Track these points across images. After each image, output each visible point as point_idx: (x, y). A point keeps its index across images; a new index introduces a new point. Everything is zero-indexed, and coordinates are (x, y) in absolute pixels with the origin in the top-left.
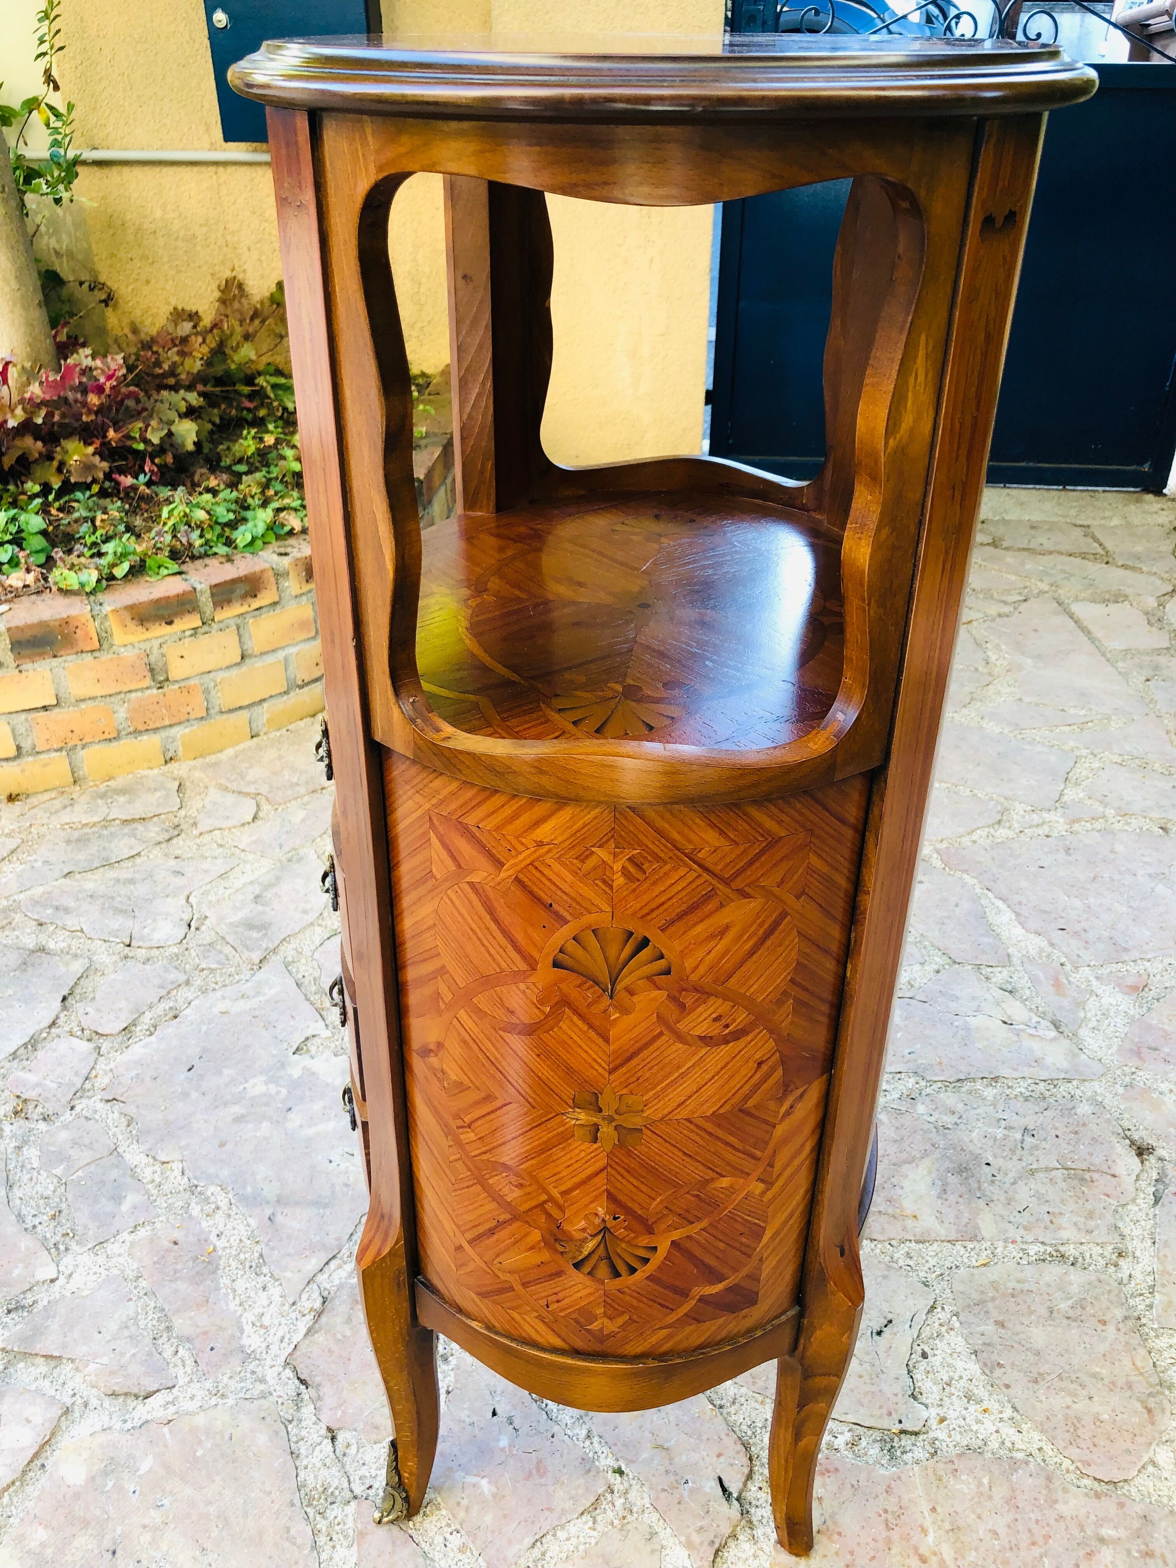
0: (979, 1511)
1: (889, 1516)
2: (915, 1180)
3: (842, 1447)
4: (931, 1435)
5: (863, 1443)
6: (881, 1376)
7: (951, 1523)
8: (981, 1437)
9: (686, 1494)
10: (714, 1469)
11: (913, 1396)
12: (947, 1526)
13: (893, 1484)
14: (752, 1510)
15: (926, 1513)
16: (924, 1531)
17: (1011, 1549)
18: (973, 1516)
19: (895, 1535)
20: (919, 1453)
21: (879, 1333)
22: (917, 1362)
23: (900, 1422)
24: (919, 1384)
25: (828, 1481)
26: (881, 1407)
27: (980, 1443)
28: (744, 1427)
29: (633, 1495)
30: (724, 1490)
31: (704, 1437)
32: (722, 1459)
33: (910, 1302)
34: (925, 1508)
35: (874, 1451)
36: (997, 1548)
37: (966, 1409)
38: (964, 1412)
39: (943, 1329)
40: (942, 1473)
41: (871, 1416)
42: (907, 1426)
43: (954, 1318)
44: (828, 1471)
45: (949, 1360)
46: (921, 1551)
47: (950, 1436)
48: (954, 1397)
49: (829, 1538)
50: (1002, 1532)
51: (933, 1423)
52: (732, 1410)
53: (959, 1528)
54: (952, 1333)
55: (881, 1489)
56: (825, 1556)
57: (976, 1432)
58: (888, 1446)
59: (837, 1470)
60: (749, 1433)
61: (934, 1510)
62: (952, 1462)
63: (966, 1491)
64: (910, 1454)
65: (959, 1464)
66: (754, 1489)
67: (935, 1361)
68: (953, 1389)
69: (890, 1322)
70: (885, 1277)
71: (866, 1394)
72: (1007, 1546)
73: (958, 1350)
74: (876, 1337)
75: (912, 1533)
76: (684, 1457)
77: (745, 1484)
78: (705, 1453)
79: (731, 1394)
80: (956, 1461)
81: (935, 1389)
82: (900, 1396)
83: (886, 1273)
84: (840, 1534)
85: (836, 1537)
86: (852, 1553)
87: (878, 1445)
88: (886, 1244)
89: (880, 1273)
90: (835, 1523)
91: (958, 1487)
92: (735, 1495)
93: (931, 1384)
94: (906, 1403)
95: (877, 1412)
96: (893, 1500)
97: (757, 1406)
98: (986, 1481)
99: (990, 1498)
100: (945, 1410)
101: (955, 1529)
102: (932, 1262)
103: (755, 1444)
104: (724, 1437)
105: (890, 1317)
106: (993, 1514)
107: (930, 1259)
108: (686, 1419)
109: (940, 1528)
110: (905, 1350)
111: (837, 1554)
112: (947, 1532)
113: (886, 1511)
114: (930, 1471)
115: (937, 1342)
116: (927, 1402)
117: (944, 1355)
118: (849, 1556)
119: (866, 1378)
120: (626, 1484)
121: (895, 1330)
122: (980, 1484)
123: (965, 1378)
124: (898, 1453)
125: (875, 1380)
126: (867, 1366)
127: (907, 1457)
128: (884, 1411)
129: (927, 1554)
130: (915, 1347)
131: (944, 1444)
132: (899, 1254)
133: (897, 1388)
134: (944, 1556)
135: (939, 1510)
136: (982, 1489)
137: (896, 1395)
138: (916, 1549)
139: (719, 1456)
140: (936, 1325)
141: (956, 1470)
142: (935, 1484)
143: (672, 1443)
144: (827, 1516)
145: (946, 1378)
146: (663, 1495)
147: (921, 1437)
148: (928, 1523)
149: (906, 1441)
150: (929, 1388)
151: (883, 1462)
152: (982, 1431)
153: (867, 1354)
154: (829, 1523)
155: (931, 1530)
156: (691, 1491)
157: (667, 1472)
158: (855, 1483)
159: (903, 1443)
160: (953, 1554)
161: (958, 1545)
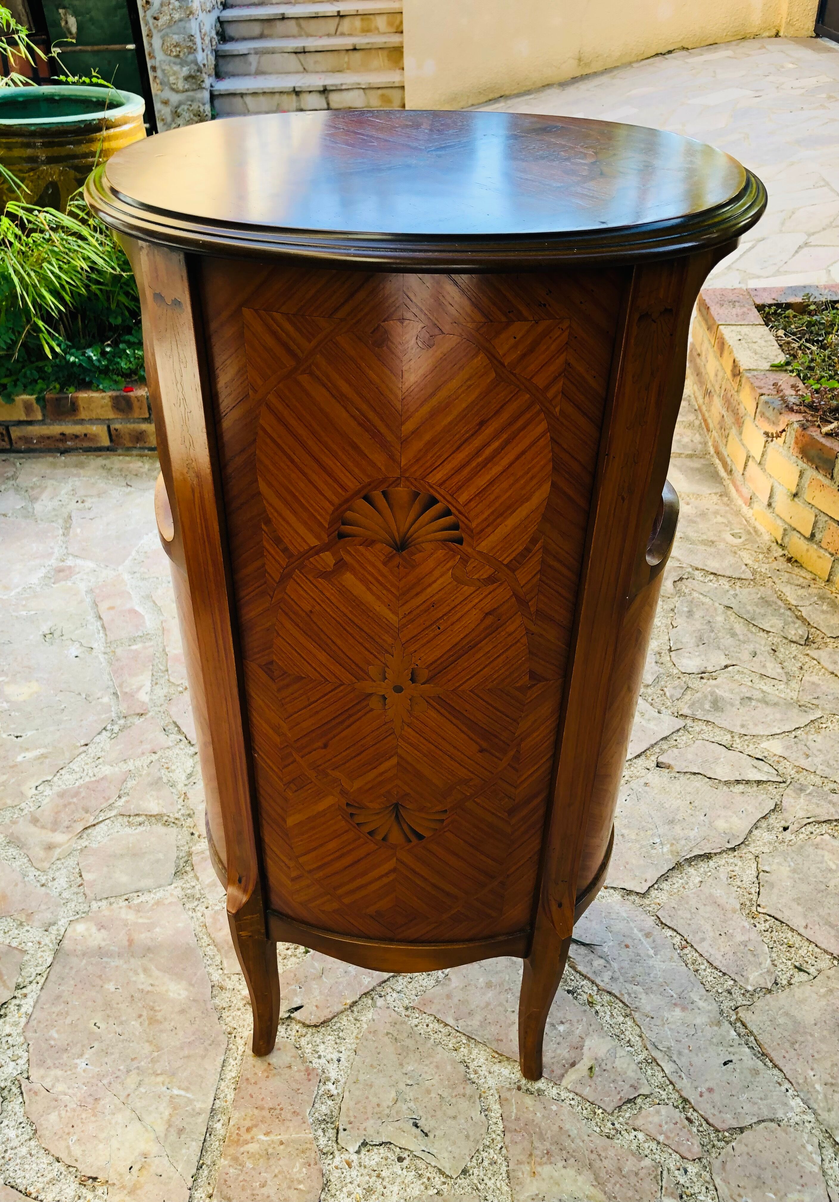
0: (280, 1176)
1: (278, 1111)
2: (576, 1181)
3: (327, 1087)
4: (337, 1153)
5: (330, 1103)
6: (380, 1122)
7: (272, 1154)
8: (337, 1193)
9: (293, 987)
10: (308, 1003)
11: (364, 1144)
12: (270, 1151)
13: (300, 1117)
14: (284, 1026)
15: (279, 1137)
16: (267, 1134)
17: (253, 1195)
18: (276, 1171)
19: (265, 1113)
20: (323, 1141)
21: (416, 1125)
22: (394, 1153)
23: (345, 1130)
24: (375, 1150)
25: (302, 1074)
26: (355, 1117)
27: (333, 1192)
28: (338, 1025)
29: (293, 959)
30: (297, 1009)
31: (328, 998)
32: (315, 1008)
33: (446, 1155)
34: (284, 1137)
35: (324, 1109)
36: (254, 1184)
37: (359, 1186)
38: (356, 1183)
39: (425, 1180)
40: (307, 1154)
41: (348, 1109)
42: (342, 1134)
43: (436, 1191)
44: (308, 1075)
45: (398, 1180)
46: (254, 1129)
47: (337, 1168)
48: (368, 1177)
49: (265, 1070)
50: (264, 1190)
51: (345, 1156)
52: (351, 1018)
53: (269, 1159)
54: (423, 1187)
55: (296, 1108)
56: (254, 1066)
57: (341, 1191)
58: (328, 1120)
59: (310, 1080)
60: (335, 1028)
61: (282, 1143)
62: (316, 1164)
63: (295, 1170)
64: (322, 1134)
65: (314, 1169)
66: (297, 1027)
67: (397, 1167)
68: (374, 1178)
69: (427, 1135)
70: (467, 1137)
71: (365, 1108)
72: (255, 1192)
73: (408, 1190)
74: (412, 1121)
75: (266, 1125)
76: (316, 986)
77: (299, 1022)
78: (318, 998)
79: (362, 1018)
80: (316, 1167)
81: (373, 1163)
82: (365, 1133)
83: (472, 1139)
84: (267, 1077)
85: (266, 1074)
86: (255, 1083)
87: (329, 1112)
88: (502, 1144)
89: (471, 1134)
90: (274, 1075)
91: (298, 1165)
92: (292, 1015)
93: (377, 1160)
94: (359, 1136)
95: (351, 1114)
96: (289, 1116)
97: (354, 1034)
98: (301, 1187)
99: (289, 1188)
100: (357, 1168)
101: (268, 1156)
102: (490, 1183)
103: (327, 1030)
104: (329, 1010)
105: (431, 1135)
106: (278, 1187)
107: (493, 1181)
108: (341, 987)
109: (269, 1145)
110: (403, 1143)
111: (256, 1074)
112: (266, 1150)
113: (281, 1109)
114: (308, 1146)
115: (413, 1173)
116: (362, 1155)
117: (403, 1176)
118: (253, 1081)
119: (377, 1110)
120: (299, 956)
121: (420, 1138)
122: (300, 1182)
123: (385, 1191)
124: (323, 1126)
125: (377, 1116)
126: (387, 1111)
127: (320, 1132)
128: (352, 1119)
129: (252, 1132)
130: (407, 1153)
131: (330, 1162)
132: (492, 1154)
133: (371, 1131)
134: (250, 1145)
135: (282, 1147)
136: (295, 1182)
137: (365, 1130)
138: (256, 1126)
139: (317, 1006)
140: (428, 1175)
141: (309, 1165)
142: (300, 1148)
143: (325, 980)
144: (280, 1070)
145: (383, 1174)
146: (292, 975)
147: (335, 1145)
148: (272, 1137)
149: (331, 1133)
150: (373, 1158)
151: (317, 1114)
152: (342, 1195)
153: (397, 1113)
154: (275, 1071)
155: (268, 1138)
156: (295, 990)
157: (306, 977)
158: (300, 1091)
159: (330, 1131)
160: (251, 1151)
161: (257, 1156)
